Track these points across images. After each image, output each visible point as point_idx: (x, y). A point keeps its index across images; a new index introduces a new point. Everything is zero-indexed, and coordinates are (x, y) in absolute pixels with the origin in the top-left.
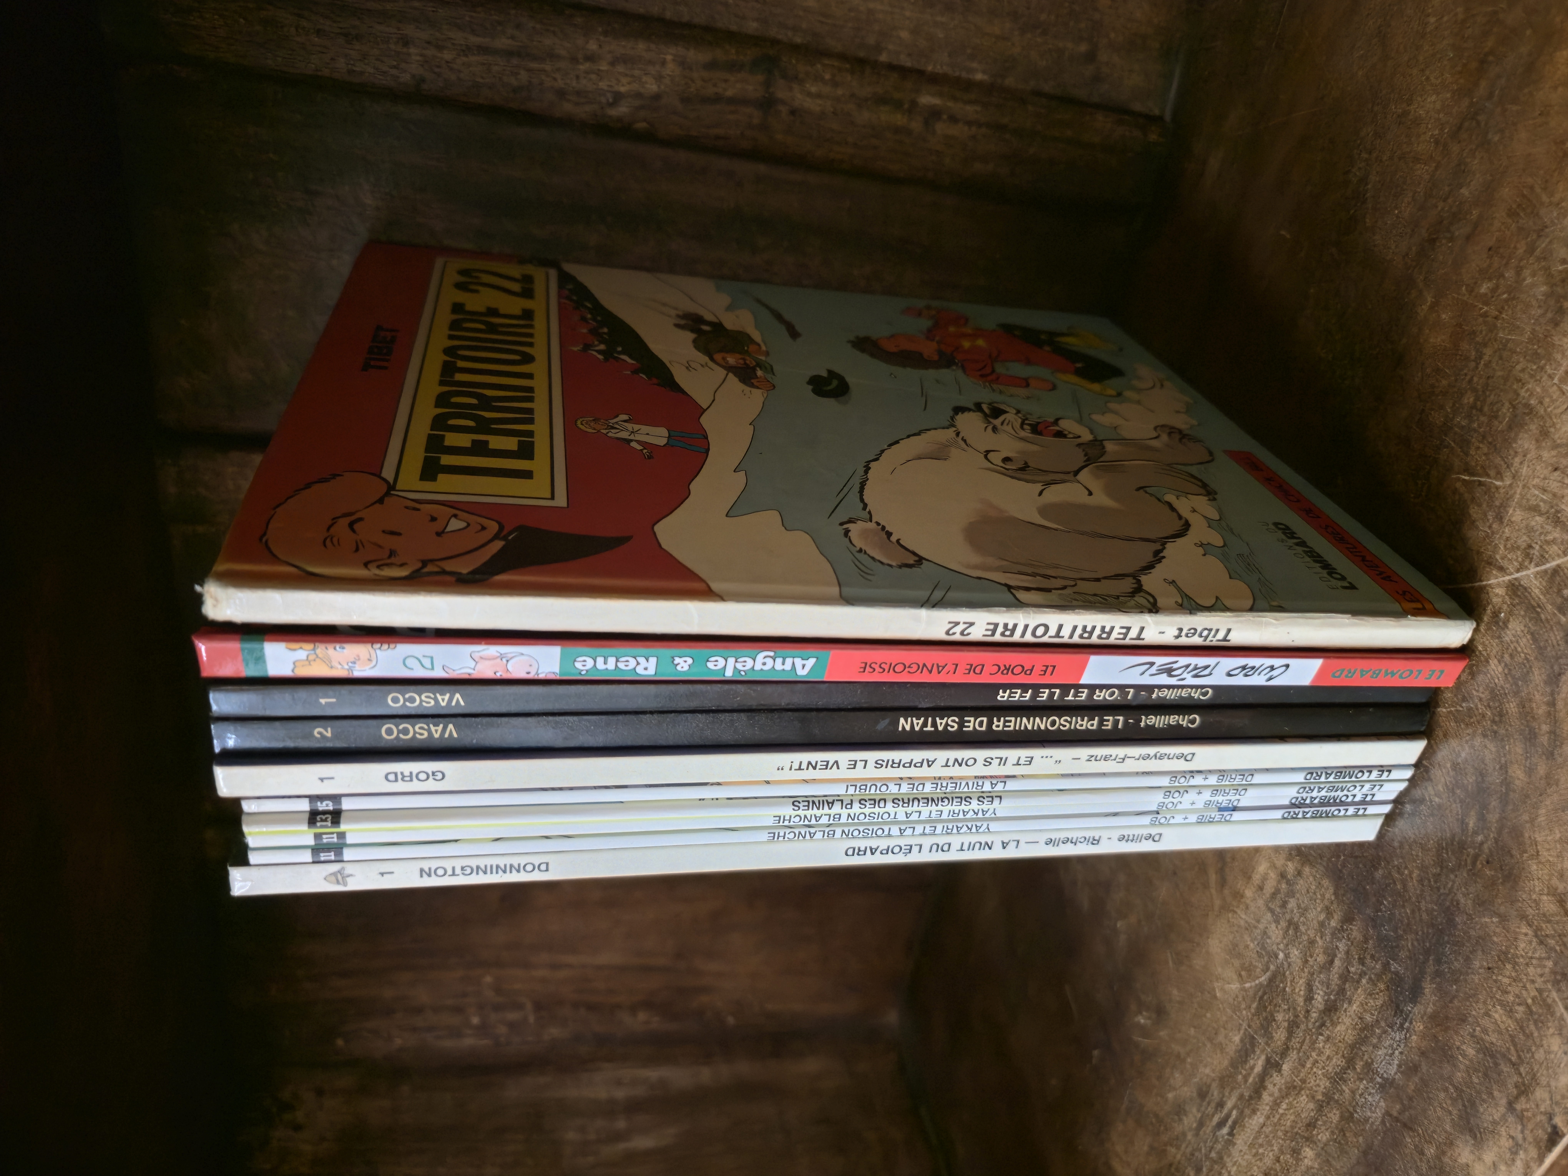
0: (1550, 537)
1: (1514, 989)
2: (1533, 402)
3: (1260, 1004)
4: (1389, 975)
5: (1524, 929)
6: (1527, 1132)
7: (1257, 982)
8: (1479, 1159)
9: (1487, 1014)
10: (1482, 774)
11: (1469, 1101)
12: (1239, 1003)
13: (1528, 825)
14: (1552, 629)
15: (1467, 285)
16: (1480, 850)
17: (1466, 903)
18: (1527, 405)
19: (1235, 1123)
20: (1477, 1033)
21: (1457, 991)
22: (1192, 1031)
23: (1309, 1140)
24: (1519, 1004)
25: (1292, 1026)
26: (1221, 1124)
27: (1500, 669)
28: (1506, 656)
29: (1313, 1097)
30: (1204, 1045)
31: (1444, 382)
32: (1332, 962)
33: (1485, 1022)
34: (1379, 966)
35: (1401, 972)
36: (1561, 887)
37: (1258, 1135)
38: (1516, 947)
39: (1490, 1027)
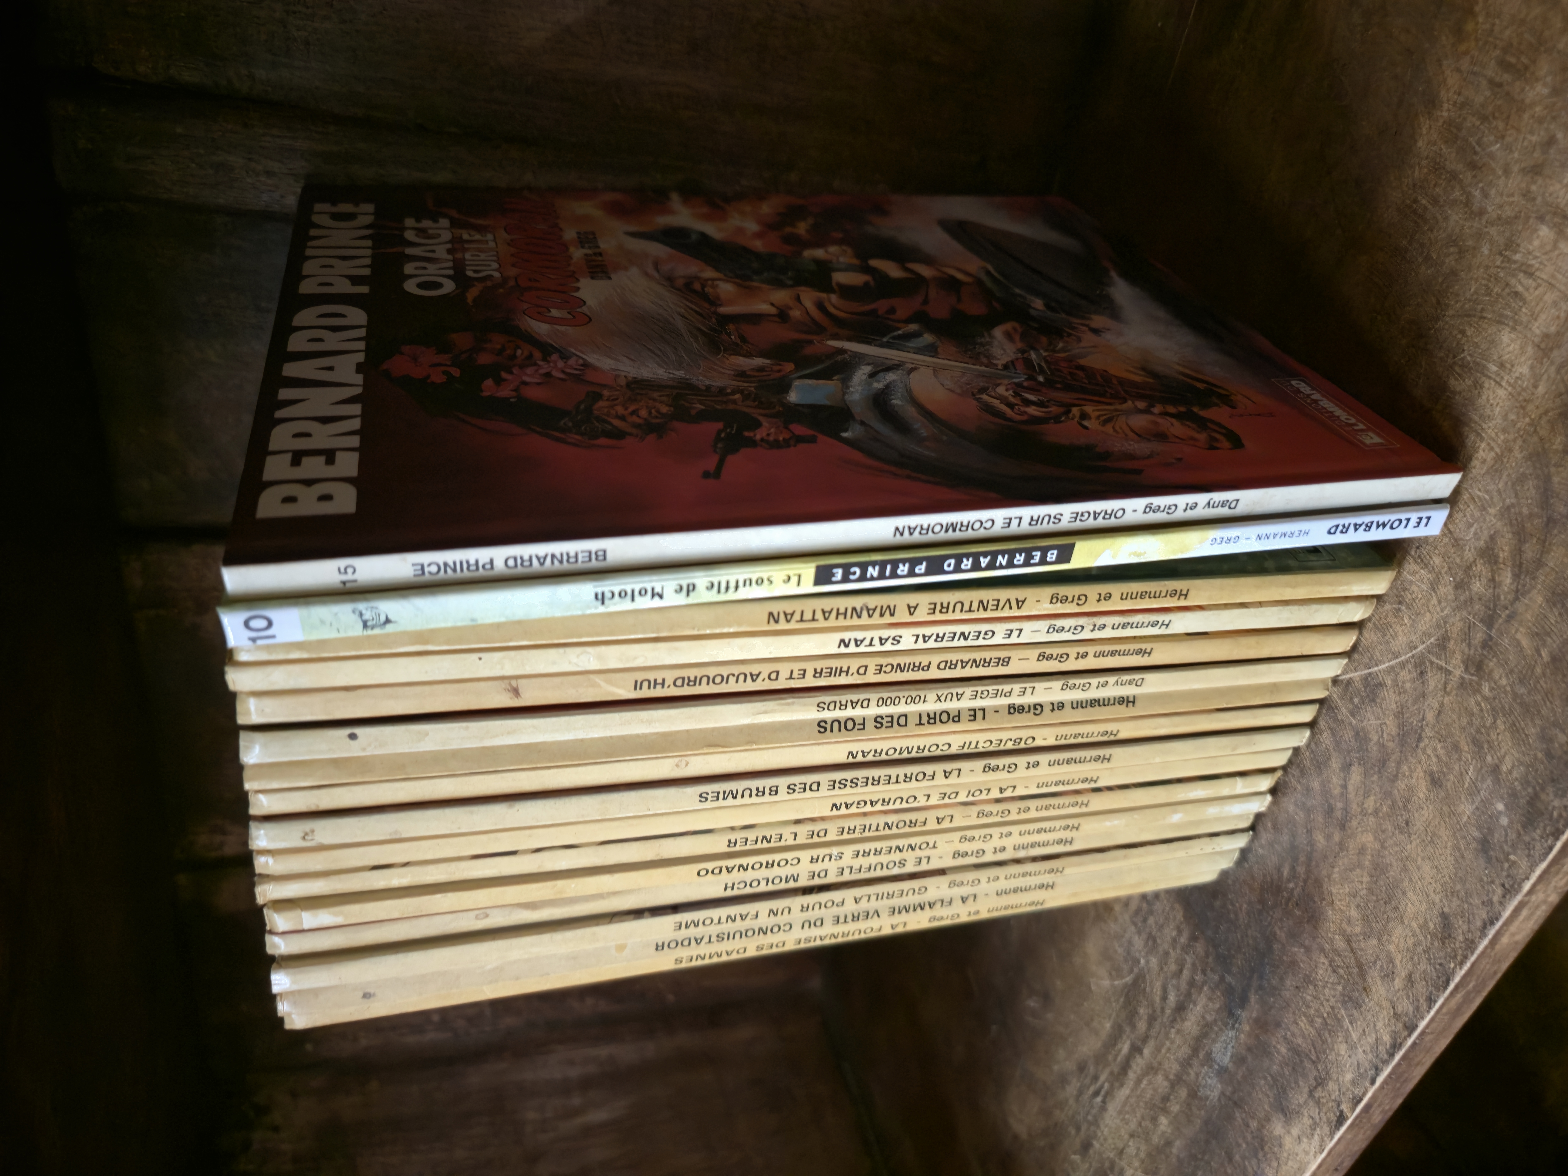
1: (1315, 1005)
3: (1126, 998)
4: (1225, 985)
5: (1323, 959)
6: (1322, 1114)
7: (1124, 981)
8: (1289, 1133)
9: (1295, 1022)
11: (1282, 1087)
12: (1110, 997)
13: (1326, 879)
14: (1345, 728)
16: (1291, 894)
17: (1281, 935)
19: (1107, 1094)
20: (1288, 1036)
21: (1274, 1002)
22: (1073, 1017)
23: (1164, 1110)
24: (1318, 1017)
25: (1152, 1019)
26: (1096, 1094)
27: (1308, 754)
29: (1167, 1077)
30: (1082, 1028)
32: (1181, 971)
33: (1293, 1028)
34: (1216, 978)
35: (1234, 983)
36: (1349, 930)
37: (1125, 1104)
38: (1317, 973)
39: (1298, 1032)
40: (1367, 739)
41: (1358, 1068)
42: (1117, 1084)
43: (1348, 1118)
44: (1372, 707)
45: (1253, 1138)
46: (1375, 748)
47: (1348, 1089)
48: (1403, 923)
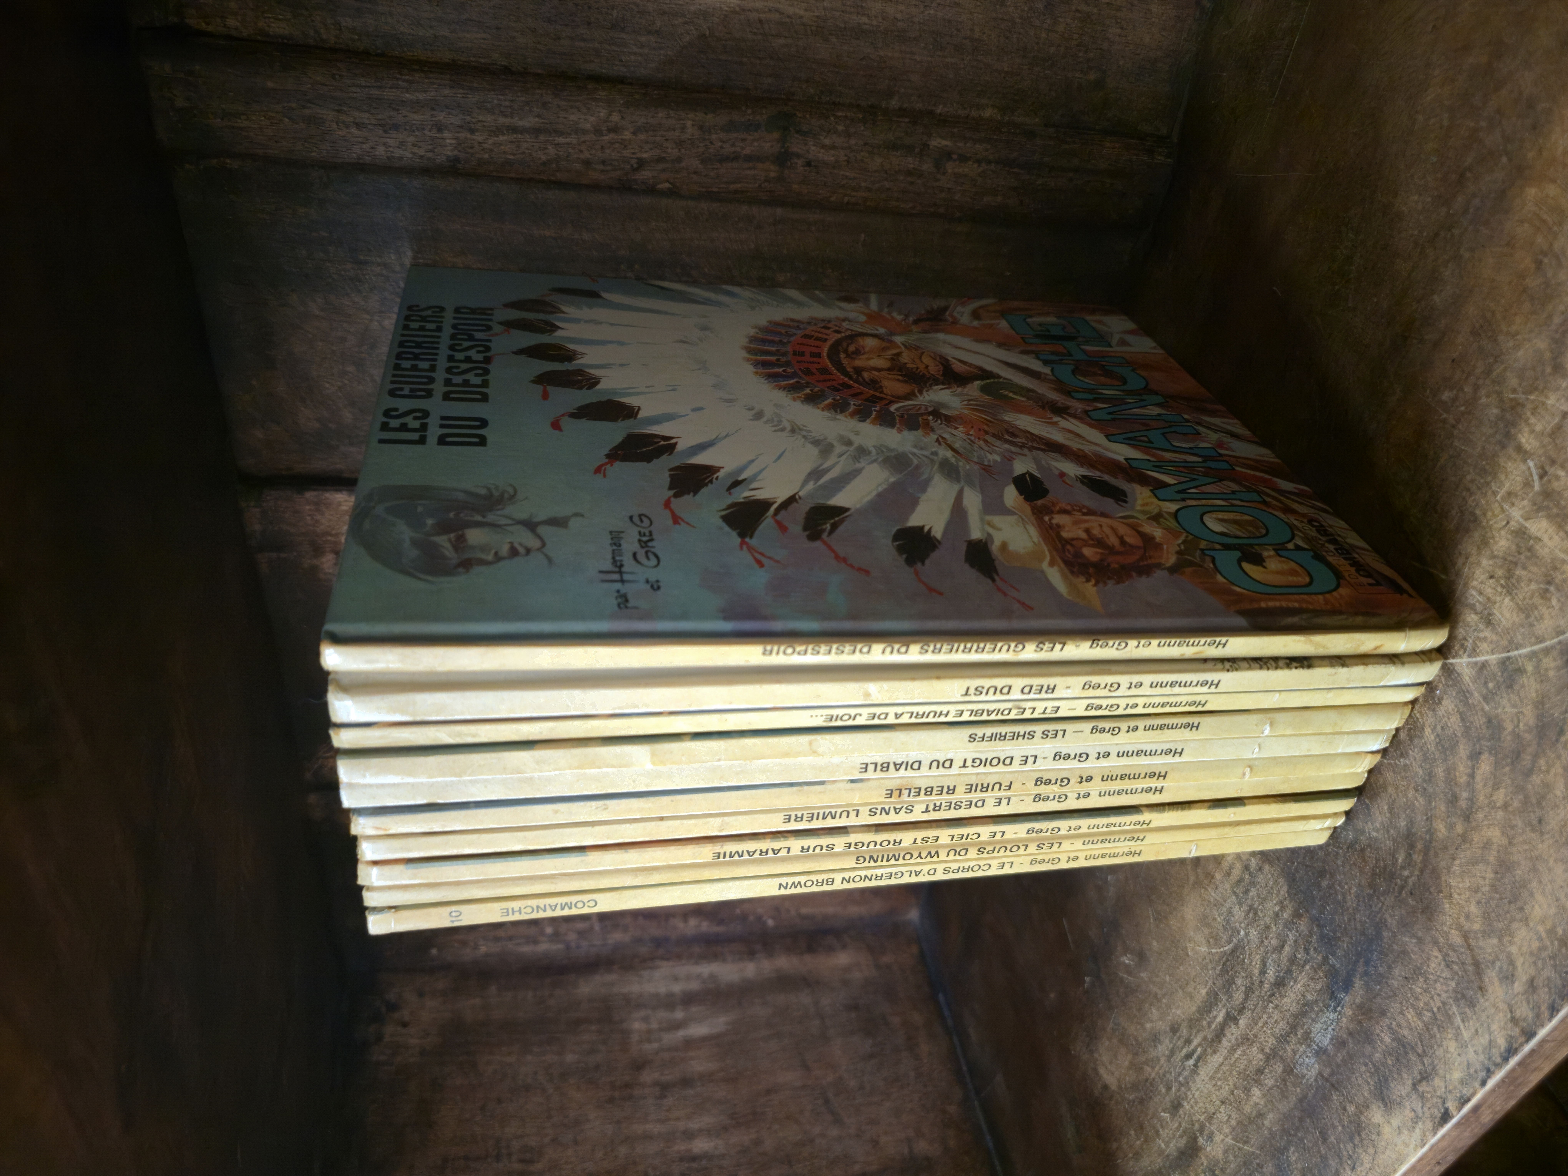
0: (1482, 635)
1: (1425, 998)
2: (1478, 512)
3: (1223, 967)
4: (1328, 967)
5: (1436, 953)
6: (1425, 1109)
7: (1222, 950)
8: (1388, 1122)
9: (1402, 1013)
10: (1411, 821)
11: (1383, 1077)
12: (1207, 964)
13: (1445, 871)
14: (1477, 714)
15: (1432, 389)
16: (1406, 882)
17: (1392, 922)
18: (1473, 514)
19: (1199, 1058)
20: (1393, 1026)
21: (1380, 990)
22: (1168, 978)
23: (1258, 1082)
24: (1427, 1010)
25: (1249, 992)
26: (1189, 1056)
27: (1433, 737)
28: (1439, 728)
29: (1263, 1050)
30: (1177, 990)
31: (1405, 474)
32: (1283, 947)
33: (1400, 1019)
34: (1320, 958)
35: (1338, 966)
36: (1467, 925)
37: (1217, 1070)
38: (1428, 966)
39: (1404, 1024)
40: (1500, 728)
41: (1468, 1068)
43: (1453, 1117)
44: (1508, 694)
45: (1350, 1122)
46: (1509, 738)
47: (1455, 1088)
48: (1527, 925)
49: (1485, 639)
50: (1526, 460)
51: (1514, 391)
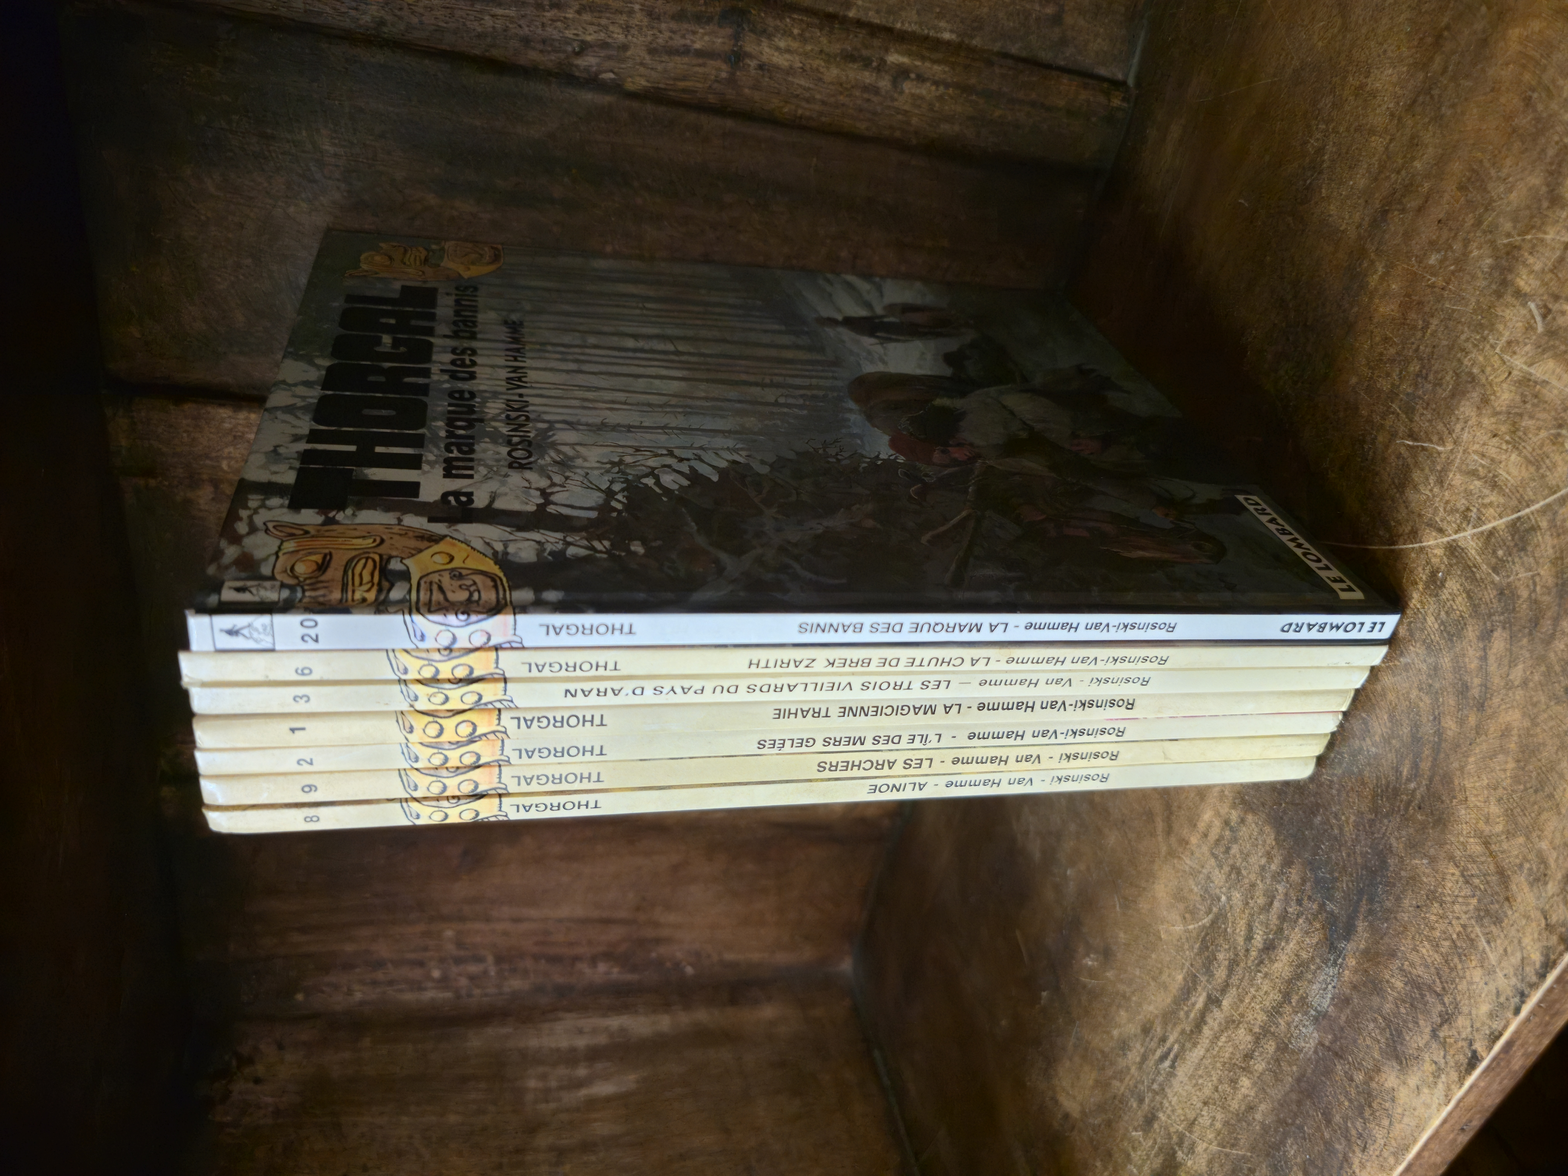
0: (1487, 501)
1: (1441, 926)
2: (1475, 370)
3: (1202, 944)
4: (1325, 915)
5: (1452, 869)
6: (1448, 1057)
7: (1200, 924)
8: (1404, 1083)
9: (1415, 949)
10: (1416, 726)
11: (1396, 1030)
12: (1183, 944)
13: (1458, 773)
14: (1486, 587)
15: (1417, 257)
16: (1413, 796)
17: (1398, 846)
18: (1470, 374)
19: (1176, 1057)
20: (1405, 967)
21: (1388, 928)
22: (1138, 972)
23: (1246, 1070)
24: (1445, 939)
25: (1233, 964)
26: (1163, 1058)
27: (1436, 626)
28: (1443, 613)
29: (1251, 1030)
30: (1148, 984)
31: (1392, 351)
32: (1271, 903)
33: (1413, 957)
34: (1315, 906)
35: (1336, 911)
36: (1487, 830)
37: (1198, 1066)
38: (1444, 887)
39: (1418, 961)
40: (1514, 597)
41: (1498, 998)
42: (1188, 1045)
43: (1483, 1059)
44: (1521, 558)
45: (1359, 1093)
46: (1524, 606)
47: (1483, 1024)
48: (1559, 813)
49: (1491, 504)
50: (1527, 303)
51: (1509, 235)
